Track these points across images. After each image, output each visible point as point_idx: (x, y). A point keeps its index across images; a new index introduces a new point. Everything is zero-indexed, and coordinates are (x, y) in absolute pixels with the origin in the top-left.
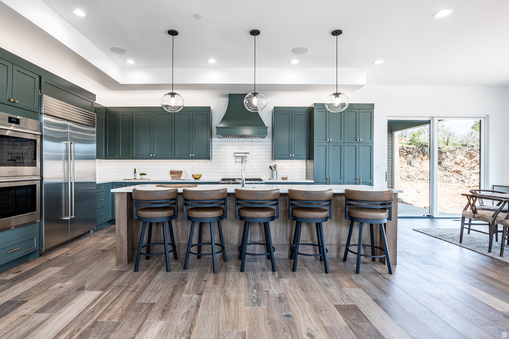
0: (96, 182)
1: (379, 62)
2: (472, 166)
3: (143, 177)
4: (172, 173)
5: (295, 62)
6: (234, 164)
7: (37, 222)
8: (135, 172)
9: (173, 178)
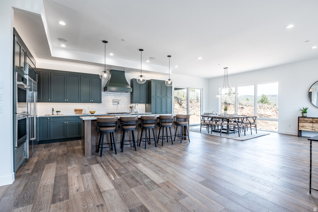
1: (176, 67)
2: (191, 106)
3: (59, 113)
4: (76, 110)
5: (148, 61)
6: (112, 105)
8: (53, 110)
9: (76, 113)
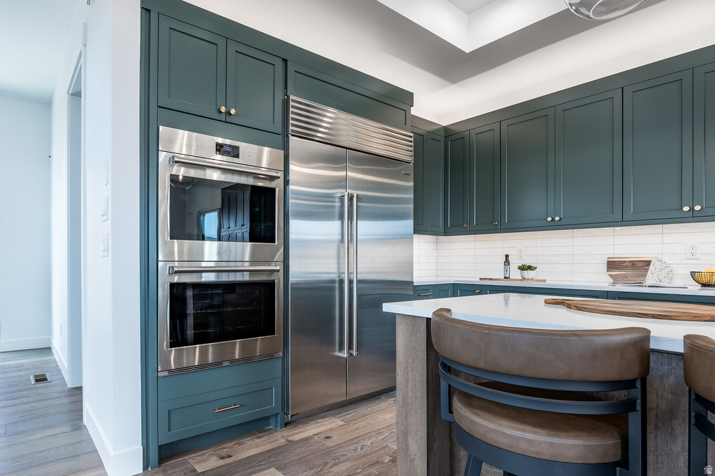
0: (412, 282)
3: (529, 274)
4: (612, 265)
7: (276, 355)
8: (507, 262)
9: (616, 280)
